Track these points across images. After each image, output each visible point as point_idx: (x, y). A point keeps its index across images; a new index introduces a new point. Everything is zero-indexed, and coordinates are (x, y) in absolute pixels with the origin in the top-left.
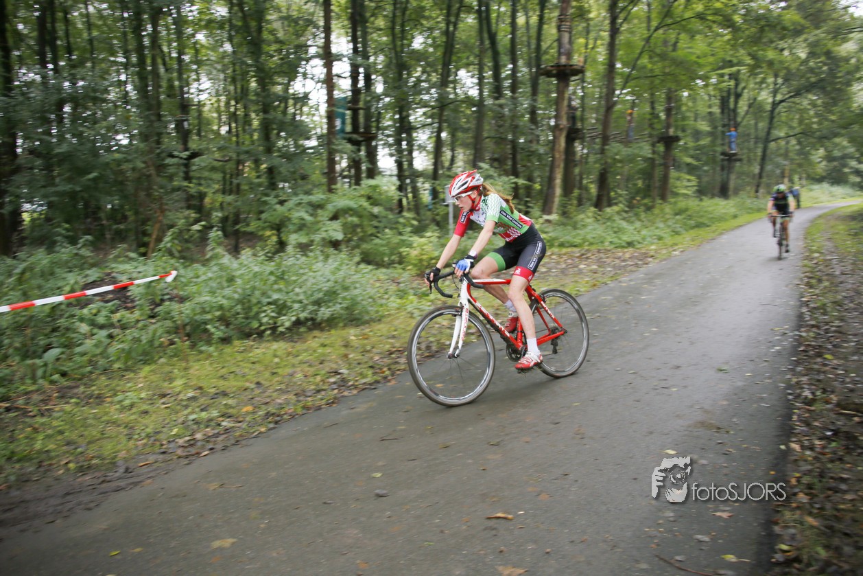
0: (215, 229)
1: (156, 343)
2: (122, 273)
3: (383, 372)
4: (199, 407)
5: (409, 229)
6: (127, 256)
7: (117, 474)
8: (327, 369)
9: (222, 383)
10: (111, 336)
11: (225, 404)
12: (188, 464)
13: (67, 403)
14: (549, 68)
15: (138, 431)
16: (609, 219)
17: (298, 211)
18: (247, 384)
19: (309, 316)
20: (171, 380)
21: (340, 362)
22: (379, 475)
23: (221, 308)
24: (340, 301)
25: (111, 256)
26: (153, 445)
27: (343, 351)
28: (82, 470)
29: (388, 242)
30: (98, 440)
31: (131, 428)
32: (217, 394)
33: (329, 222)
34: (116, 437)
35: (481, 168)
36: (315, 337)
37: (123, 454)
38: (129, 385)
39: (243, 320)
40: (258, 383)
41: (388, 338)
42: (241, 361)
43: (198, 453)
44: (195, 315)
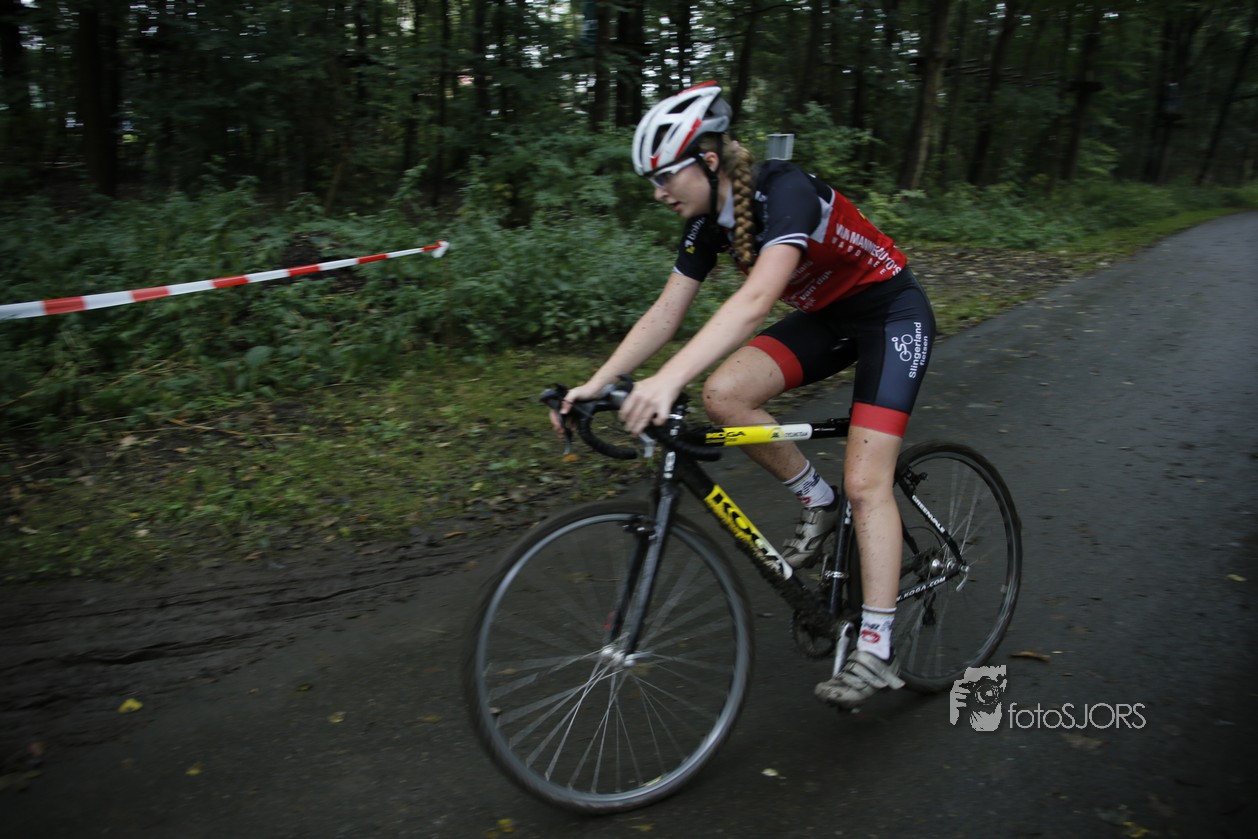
4: (493, 449)
9: (515, 415)
11: (537, 449)
13: (296, 430)
15: (420, 482)
16: (995, 203)
17: (549, 157)
20: (435, 404)
26: (451, 505)
28: (362, 537)
30: (363, 491)
31: (405, 476)
32: (513, 431)
33: (595, 178)
34: (389, 488)
37: (411, 518)
38: (373, 407)
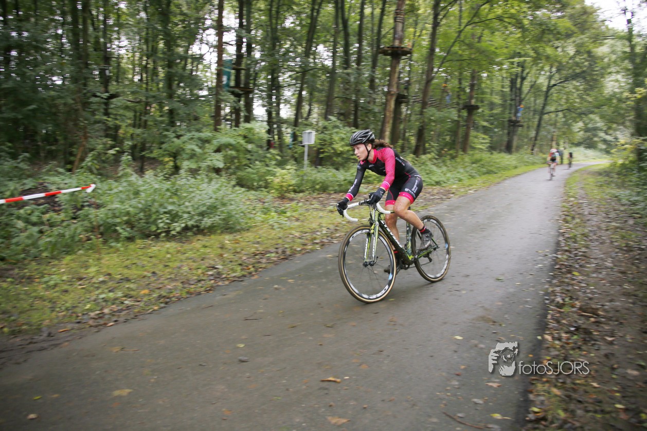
0: (126, 154)
1: (77, 239)
2: (53, 183)
3: (249, 269)
4: (107, 289)
5: (274, 162)
6: (56, 171)
7: (42, 338)
8: (207, 265)
9: (126, 271)
10: (41, 232)
11: (128, 288)
12: (97, 332)
13: (5, 281)
14: (386, 49)
15: (59, 305)
16: (423, 163)
17: (191, 144)
18: (146, 273)
19: (195, 224)
20: (87, 267)
21: (217, 260)
22: (242, 346)
23: (128, 213)
24: (219, 213)
25: (44, 170)
26: (71, 316)
27: (219, 251)
28: (14, 333)
29: (258, 171)
30: (28, 311)
31: (54, 303)
32: (122, 279)
33: (214, 154)
34: (42, 309)
35: (330, 120)
36: (199, 240)
37: (47, 322)
38: (54, 269)
39: (144, 225)
40: (154, 273)
41: (254, 243)
42: (142, 255)
43: (105, 324)
44: (108, 218)
